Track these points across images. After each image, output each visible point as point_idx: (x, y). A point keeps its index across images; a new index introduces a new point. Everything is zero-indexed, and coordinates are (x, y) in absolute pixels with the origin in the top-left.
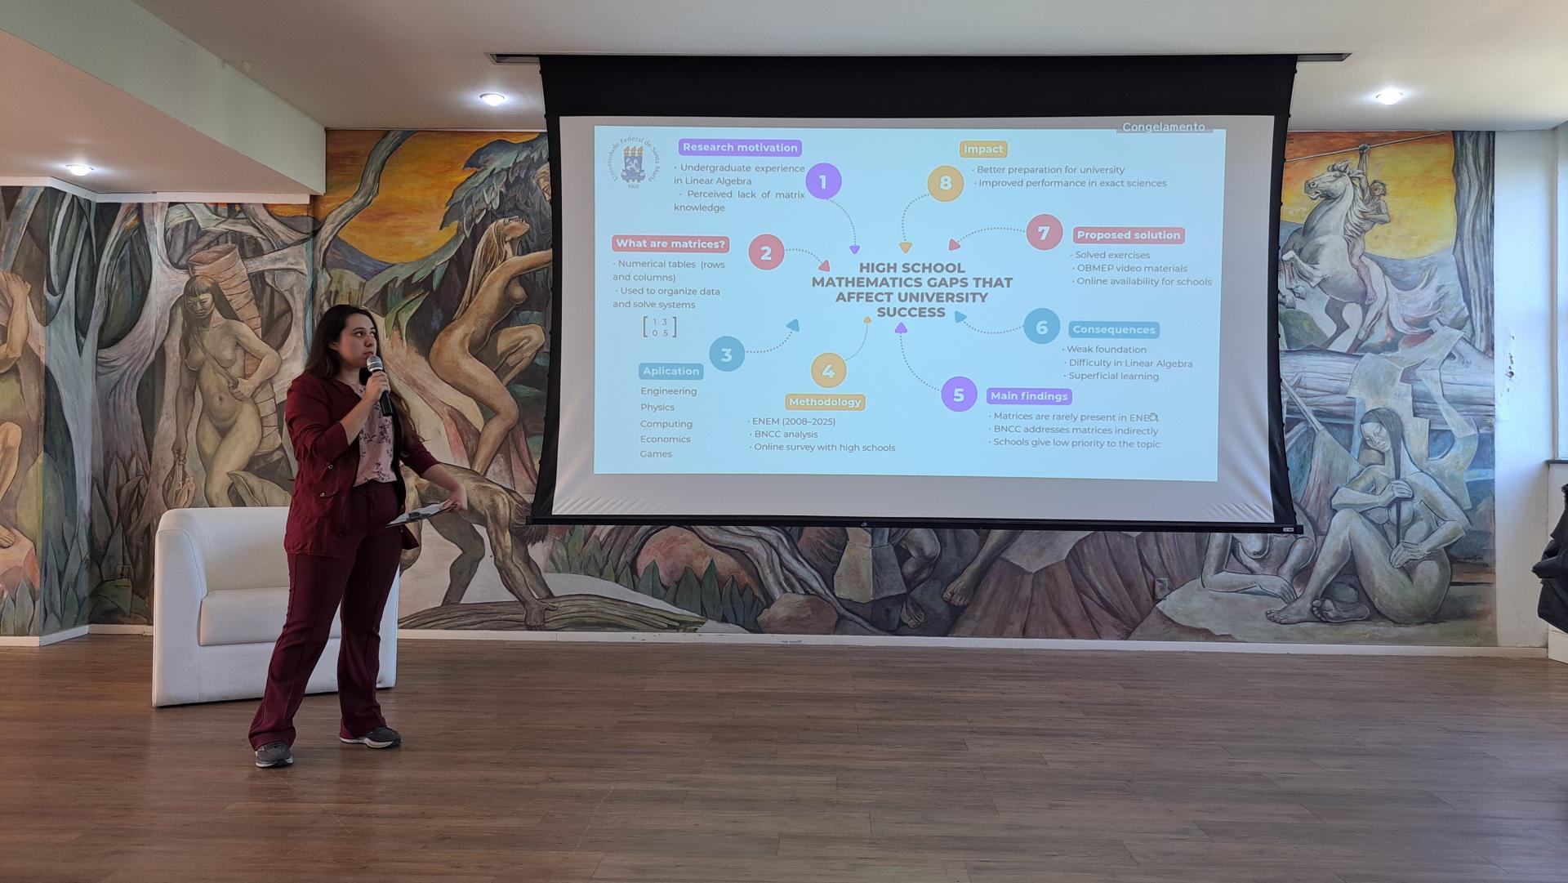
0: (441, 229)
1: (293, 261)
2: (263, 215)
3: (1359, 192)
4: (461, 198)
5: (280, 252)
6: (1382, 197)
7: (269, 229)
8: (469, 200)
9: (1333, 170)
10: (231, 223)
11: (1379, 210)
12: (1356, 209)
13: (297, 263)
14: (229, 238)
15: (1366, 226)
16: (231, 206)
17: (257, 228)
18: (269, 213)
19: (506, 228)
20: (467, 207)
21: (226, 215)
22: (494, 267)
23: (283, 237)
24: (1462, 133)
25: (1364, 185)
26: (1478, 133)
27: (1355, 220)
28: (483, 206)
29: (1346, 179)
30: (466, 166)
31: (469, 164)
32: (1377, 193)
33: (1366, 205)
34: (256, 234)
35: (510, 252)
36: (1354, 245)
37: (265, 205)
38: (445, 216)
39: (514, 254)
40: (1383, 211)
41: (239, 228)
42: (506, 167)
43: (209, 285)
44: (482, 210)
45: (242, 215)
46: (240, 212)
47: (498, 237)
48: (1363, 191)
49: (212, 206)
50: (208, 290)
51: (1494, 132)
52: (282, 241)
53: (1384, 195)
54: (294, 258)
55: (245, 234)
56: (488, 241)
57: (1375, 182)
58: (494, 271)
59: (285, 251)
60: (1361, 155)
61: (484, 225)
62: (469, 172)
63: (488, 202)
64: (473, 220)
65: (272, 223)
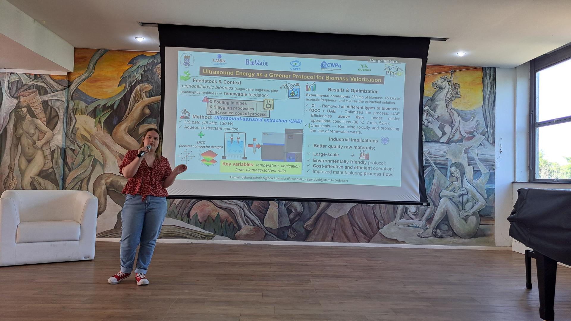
0: (118, 86)
1: (60, 97)
2: (48, 79)
3: (450, 87)
4: (126, 75)
5: (55, 93)
6: (458, 89)
7: (50, 84)
8: (130, 76)
9: (442, 79)
10: (35, 81)
11: (457, 94)
12: (449, 92)
13: (61, 98)
14: (35, 87)
15: (453, 99)
16: (36, 75)
17: (46, 84)
18: (51, 78)
19: (144, 87)
20: (128, 79)
21: (34, 78)
22: (139, 101)
23: (56, 87)
24: (485, 68)
25: (452, 84)
26: (491, 68)
27: (449, 96)
28: (135, 79)
29: (446, 82)
30: (129, 64)
31: (130, 63)
32: (457, 87)
33: (453, 91)
34: (45, 86)
35: (145, 96)
36: (449, 105)
37: (49, 75)
38: (120, 82)
39: (146, 97)
40: (459, 94)
41: (38, 83)
42: (144, 65)
43: (26, 105)
44: (134, 80)
45: (40, 79)
46: (39, 77)
47: (140, 91)
48: (452, 86)
49: (28, 75)
50: (25, 107)
51: (496, 68)
52: (56, 89)
53: (459, 88)
54: (60, 96)
55: (41, 86)
56: (136, 92)
57: (456, 83)
58: (138, 103)
59: (56, 93)
60: (451, 74)
61: (135, 86)
62: (130, 66)
63: (137, 77)
64: (131, 84)
65: (52, 82)
